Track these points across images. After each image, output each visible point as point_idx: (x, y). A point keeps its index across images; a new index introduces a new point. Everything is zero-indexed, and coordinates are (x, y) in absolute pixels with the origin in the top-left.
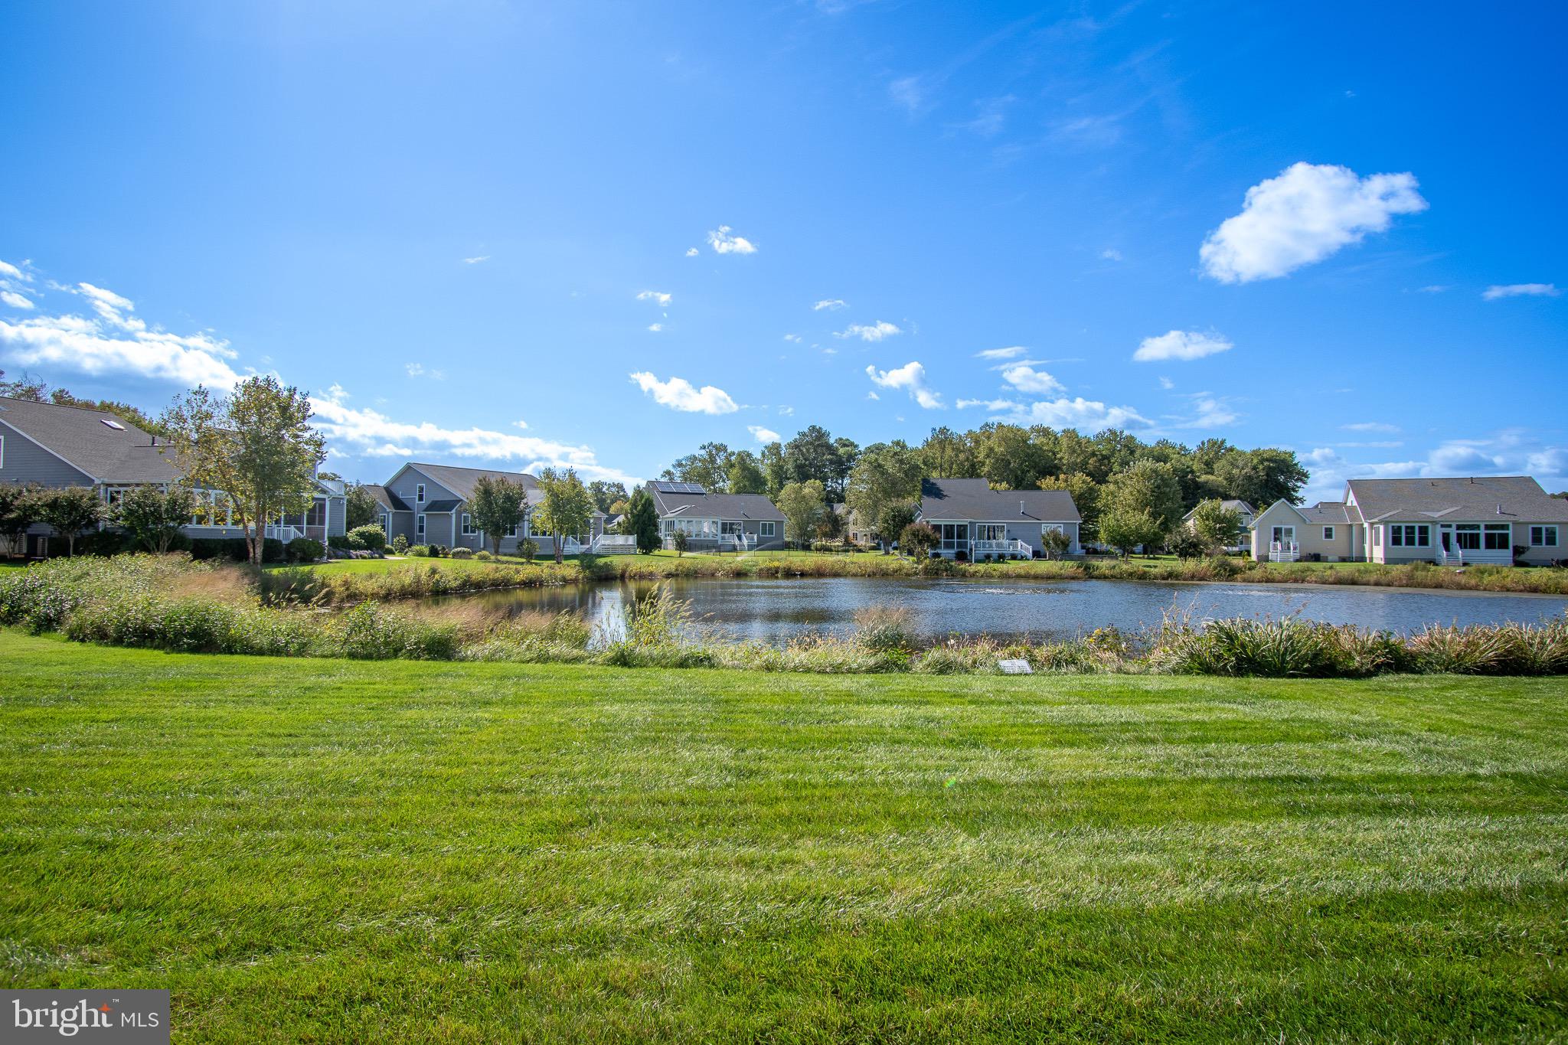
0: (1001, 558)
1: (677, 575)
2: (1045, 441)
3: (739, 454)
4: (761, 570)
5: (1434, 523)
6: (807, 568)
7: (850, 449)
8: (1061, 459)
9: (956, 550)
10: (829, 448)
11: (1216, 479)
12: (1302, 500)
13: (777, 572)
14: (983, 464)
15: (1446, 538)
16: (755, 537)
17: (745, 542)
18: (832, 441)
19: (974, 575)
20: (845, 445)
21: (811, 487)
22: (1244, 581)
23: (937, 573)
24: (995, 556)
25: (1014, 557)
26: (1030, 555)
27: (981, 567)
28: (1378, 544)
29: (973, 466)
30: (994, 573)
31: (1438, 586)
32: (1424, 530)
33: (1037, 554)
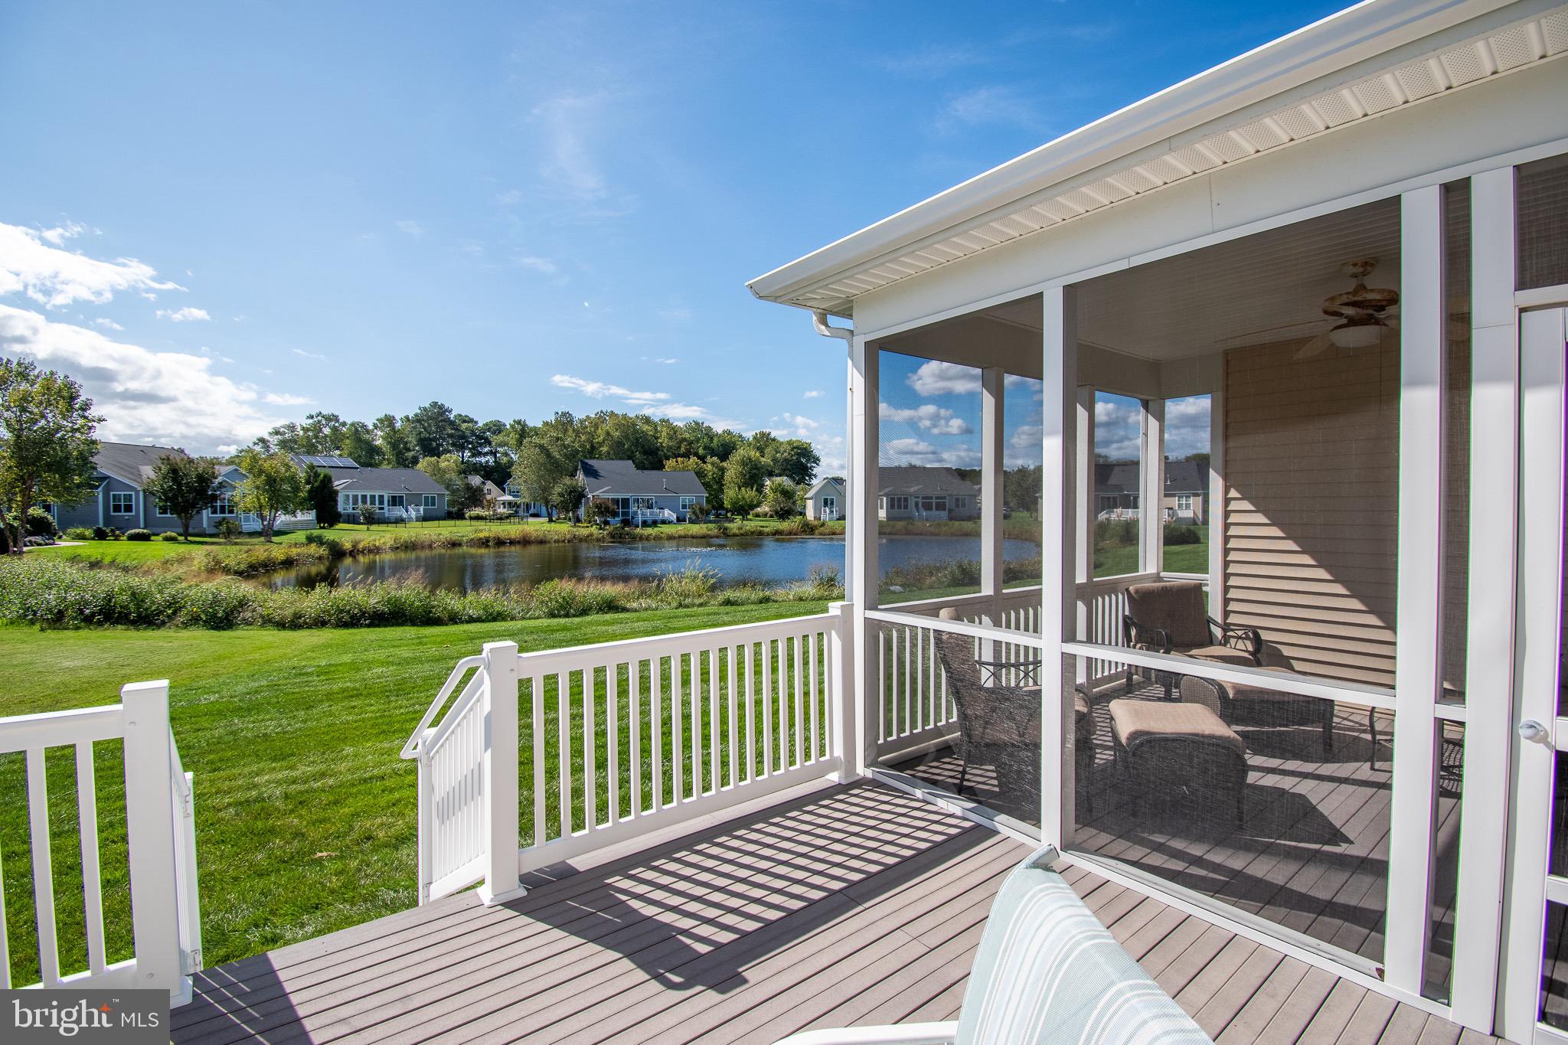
0: (655, 523)
1: (397, 548)
2: (649, 428)
3: (353, 424)
4: (472, 540)
5: (911, 495)
6: (513, 537)
7: (470, 424)
8: (661, 443)
9: (620, 518)
10: (452, 423)
11: (766, 460)
12: (815, 476)
13: (488, 541)
14: (601, 444)
15: (917, 504)
16: (422, 508)
17: (413, 514)
18: (452, 417)
19: (648, 538)
20: (464, 421)
21: (450, 460)
22: (821, 534)
23: (620, 537)
24: (650, 522)
25: (664, 522)
26: (675, 521)
27: (649, 531)
28: (882, 508)
29: (593, 447)
30: (663, 535)
31: (921, 534)
32: (906, 500)
33: (680, 520)
